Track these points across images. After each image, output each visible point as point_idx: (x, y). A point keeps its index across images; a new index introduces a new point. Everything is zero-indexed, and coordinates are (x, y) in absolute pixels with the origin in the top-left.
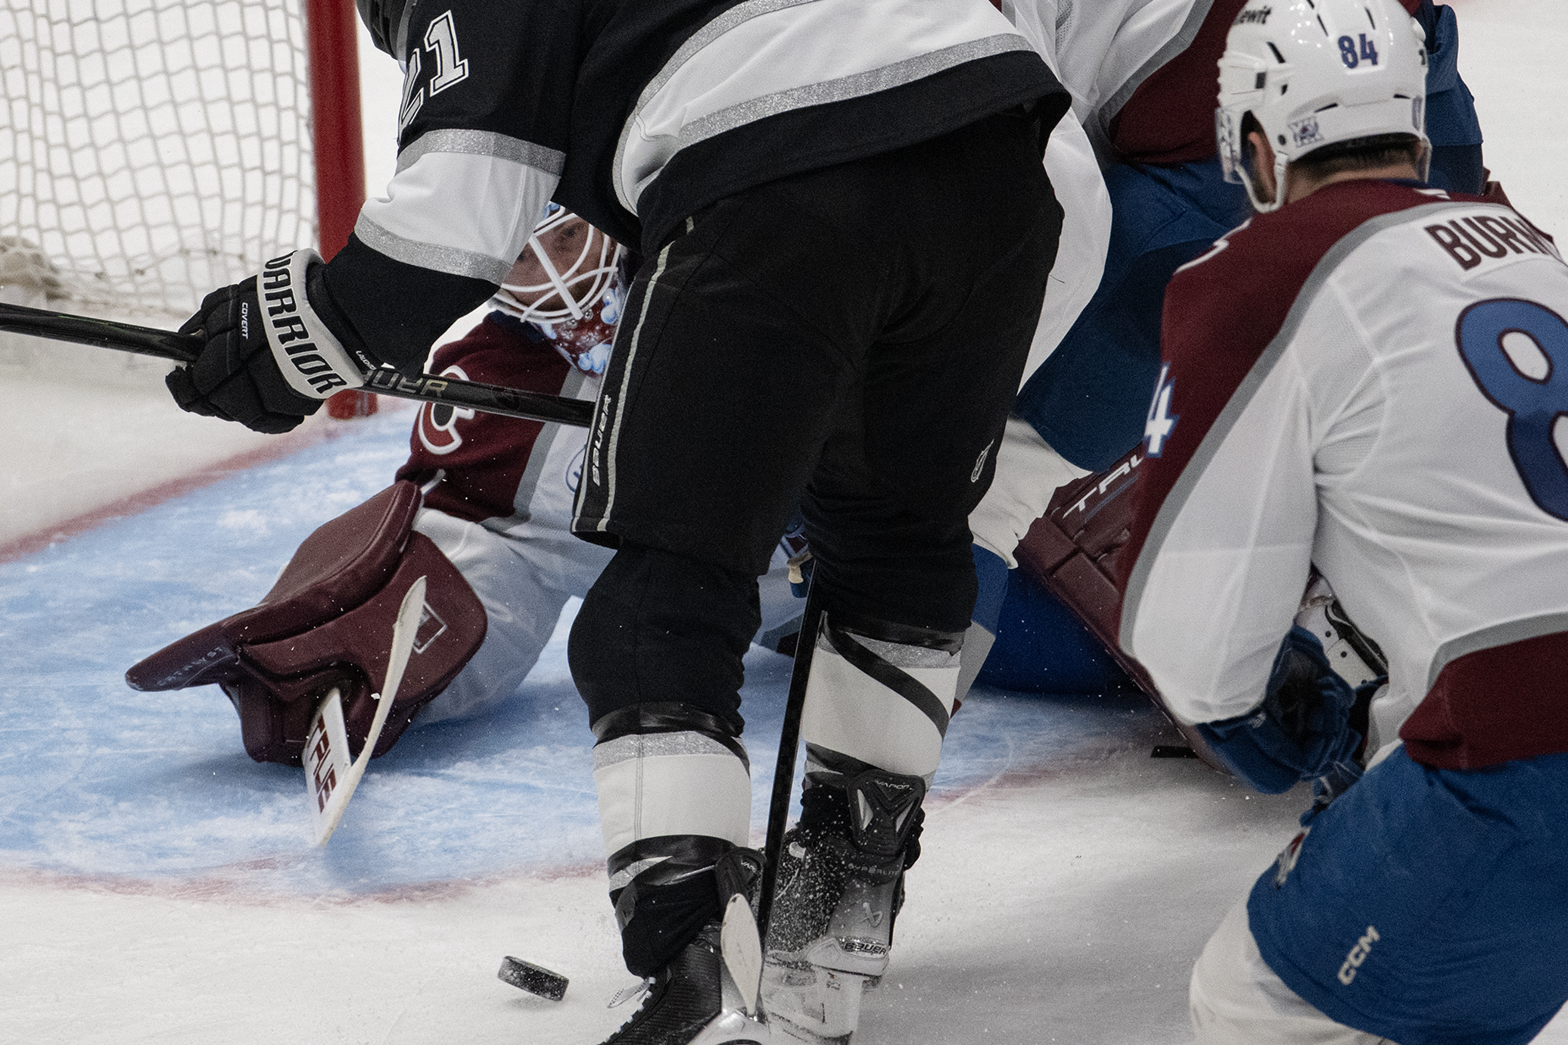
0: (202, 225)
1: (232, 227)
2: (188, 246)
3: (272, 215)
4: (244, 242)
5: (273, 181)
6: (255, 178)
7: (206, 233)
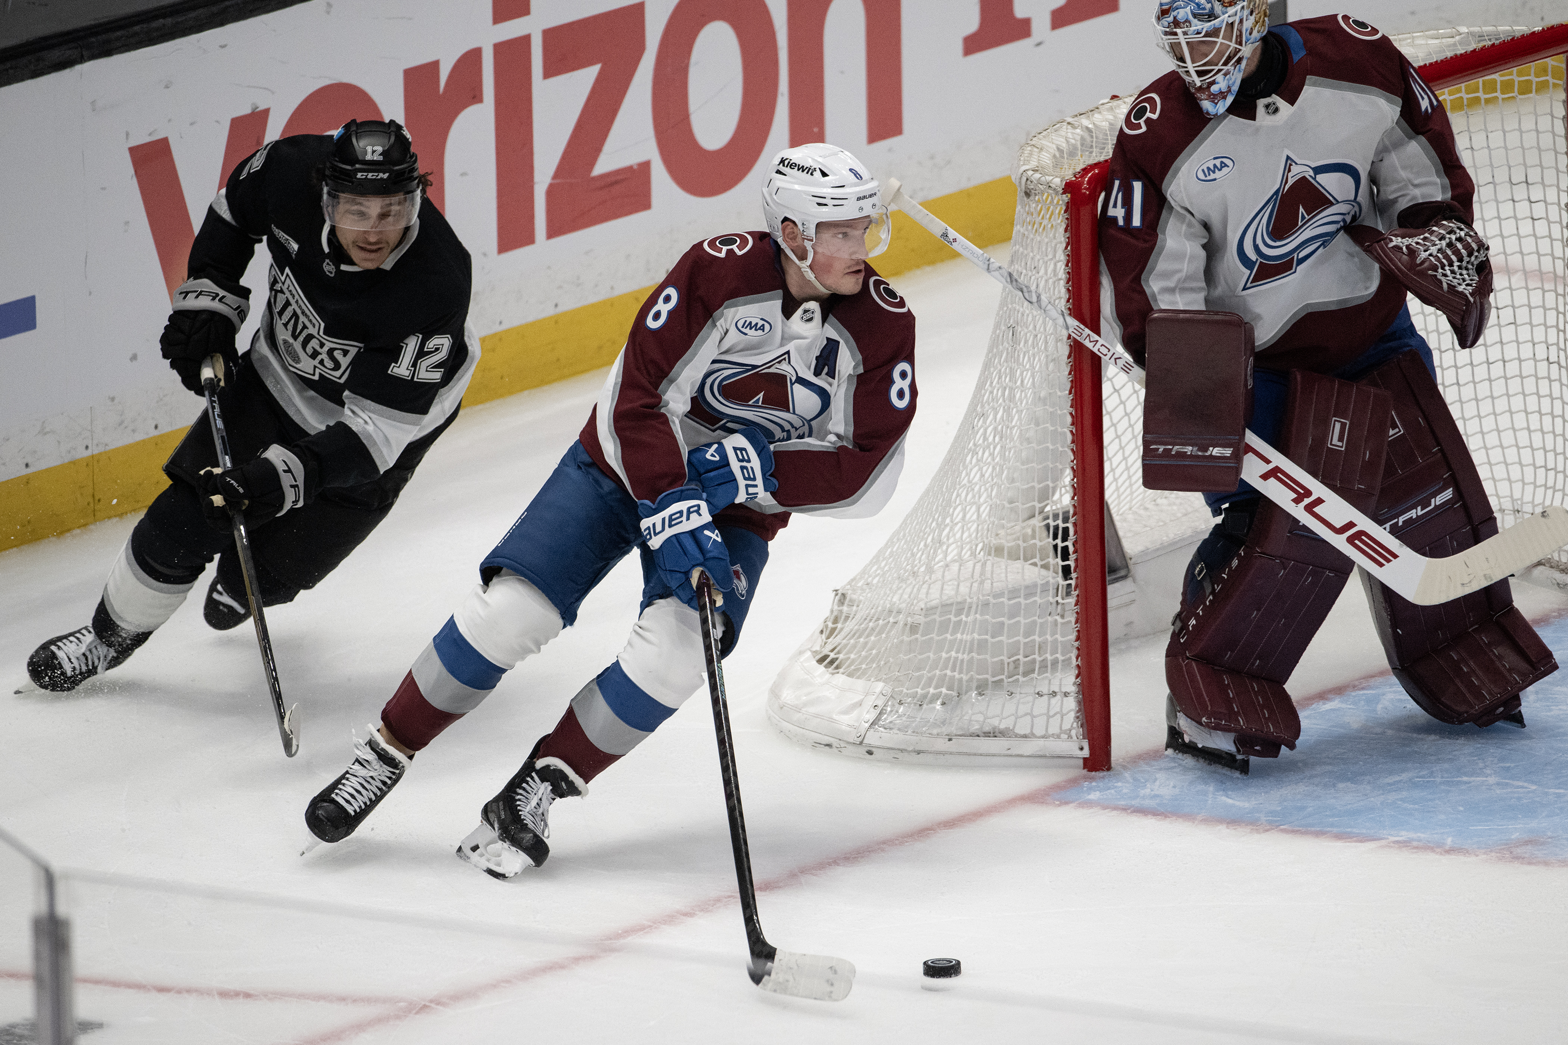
0: (1512, 497)
1: (1528, 498)
2: (1503, 507)
3: (1550, 492)
4: (1534, 506)
5: (1551, 474)
6: (1541, 472)
7: (1513, 501)
